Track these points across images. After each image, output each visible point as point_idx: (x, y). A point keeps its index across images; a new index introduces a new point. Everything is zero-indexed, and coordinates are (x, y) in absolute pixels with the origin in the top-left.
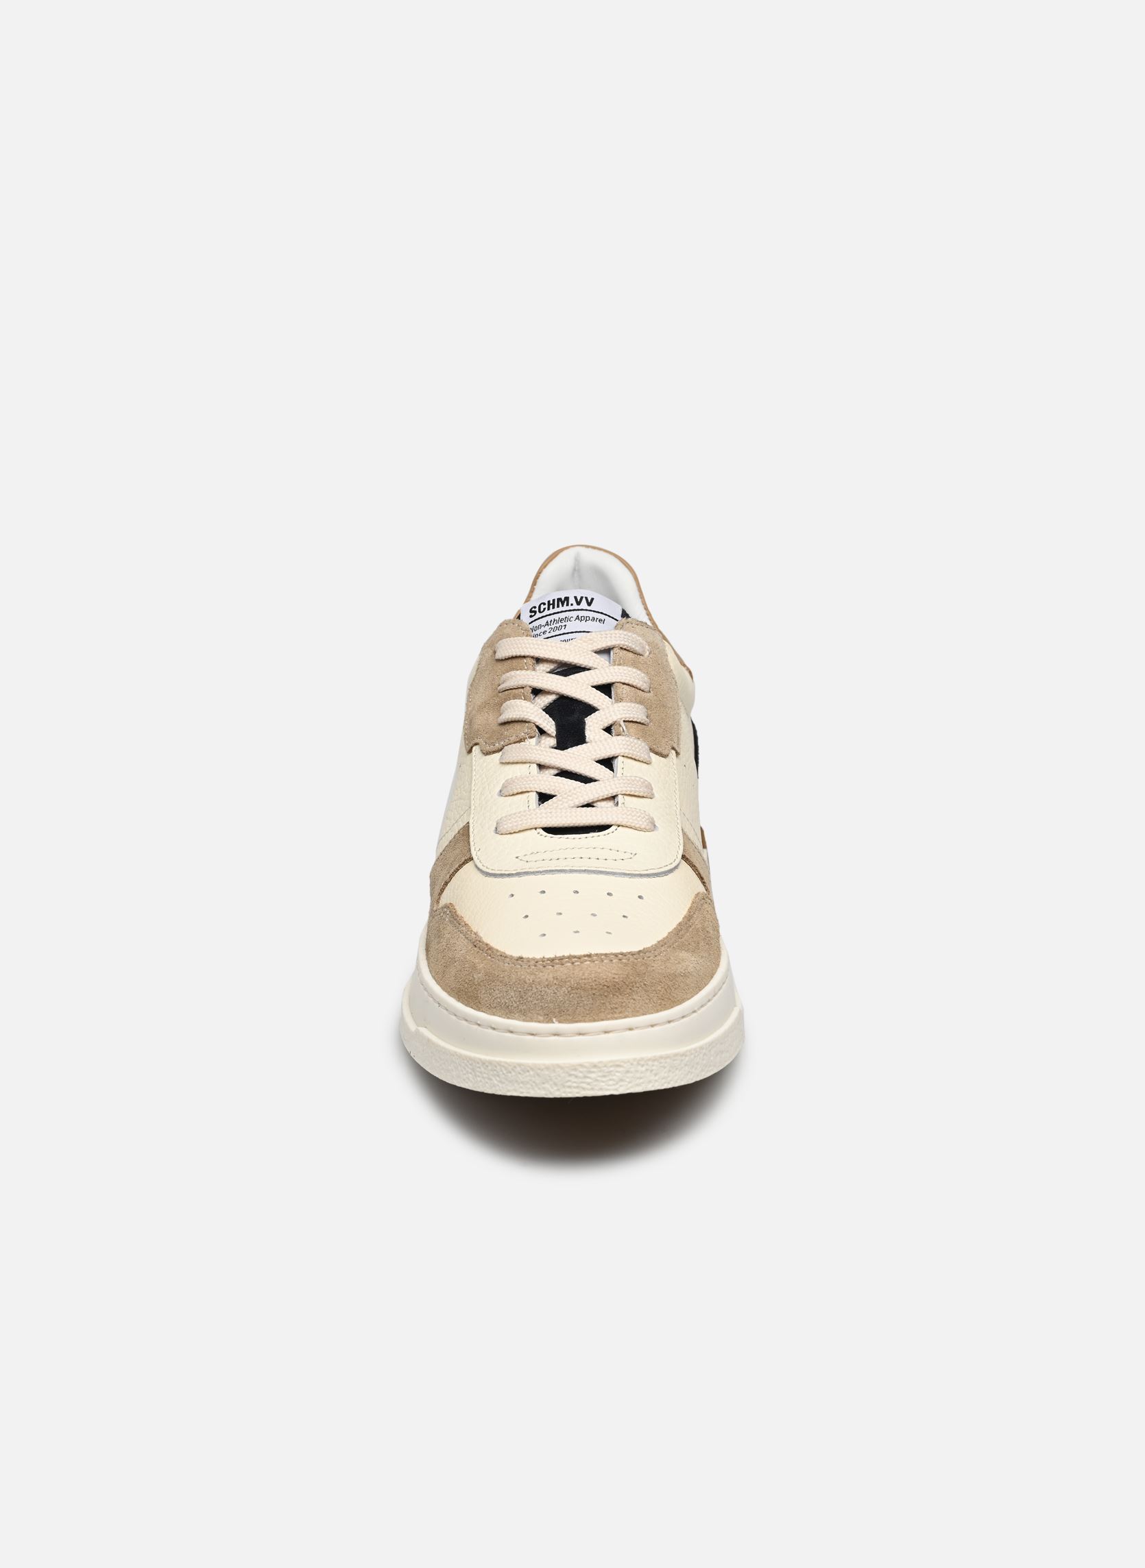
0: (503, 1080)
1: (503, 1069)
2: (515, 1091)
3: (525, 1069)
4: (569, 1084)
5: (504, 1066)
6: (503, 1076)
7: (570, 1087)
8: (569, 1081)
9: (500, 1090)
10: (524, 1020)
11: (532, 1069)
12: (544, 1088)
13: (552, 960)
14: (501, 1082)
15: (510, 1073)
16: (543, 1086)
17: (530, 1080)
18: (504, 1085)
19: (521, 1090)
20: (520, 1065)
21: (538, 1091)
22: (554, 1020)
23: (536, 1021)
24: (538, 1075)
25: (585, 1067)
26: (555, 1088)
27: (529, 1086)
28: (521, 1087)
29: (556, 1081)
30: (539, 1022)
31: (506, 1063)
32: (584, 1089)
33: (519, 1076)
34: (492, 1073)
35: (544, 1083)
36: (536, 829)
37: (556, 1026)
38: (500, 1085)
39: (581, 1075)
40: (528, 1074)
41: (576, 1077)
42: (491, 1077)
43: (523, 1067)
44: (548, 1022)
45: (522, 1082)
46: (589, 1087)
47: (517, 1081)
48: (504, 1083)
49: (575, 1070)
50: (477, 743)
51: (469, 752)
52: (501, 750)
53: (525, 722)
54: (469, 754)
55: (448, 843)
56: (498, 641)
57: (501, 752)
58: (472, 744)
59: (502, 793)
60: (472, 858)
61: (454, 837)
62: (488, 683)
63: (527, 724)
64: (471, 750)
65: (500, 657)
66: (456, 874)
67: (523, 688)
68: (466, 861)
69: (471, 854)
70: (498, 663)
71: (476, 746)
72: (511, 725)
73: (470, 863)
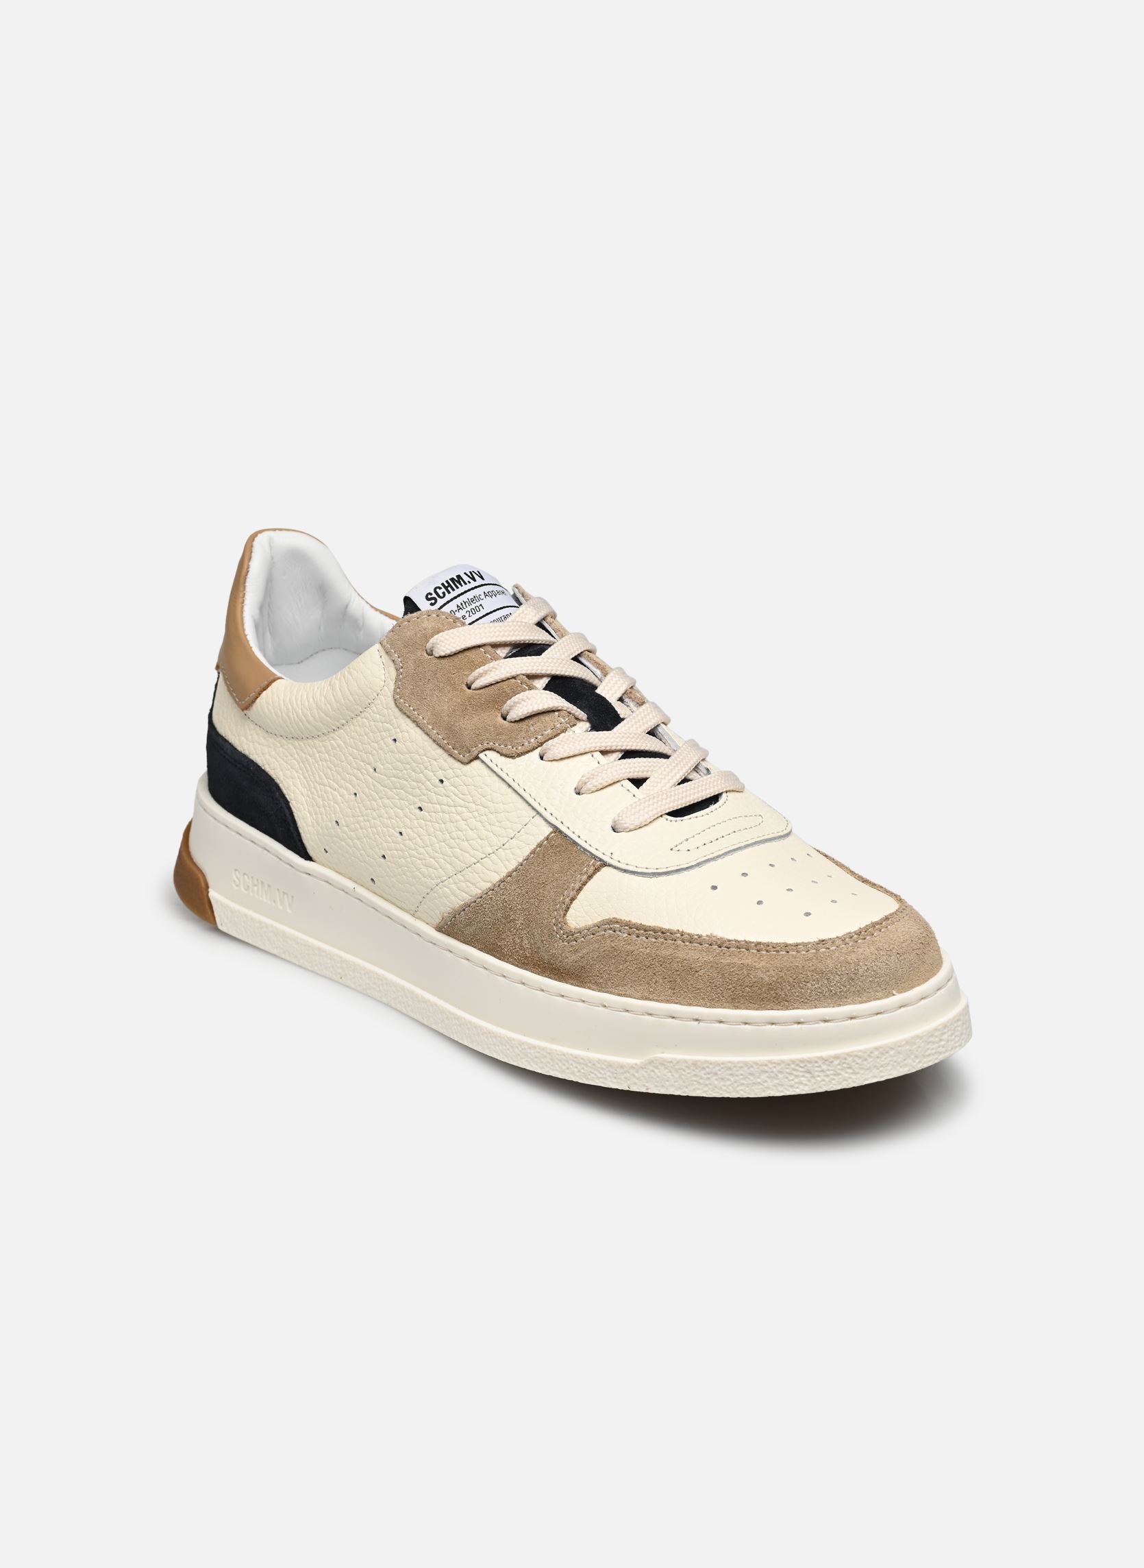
0: (857, 1071)
1: (856, 1059)
2: (875, 1077)
3: (884, 1051)
4: (929, 1052)
5: (856, 1056)
6: (857, 1066)
7: (929, 1055)
8: (928, 1049)
9: (854, 1082)
10: (861, 1002)
11: (892, 1049)
12: (906, 1065)
13: (859, 933)
14: (854, 1073)
15: (866, 1060)
16: (906, 1062)
17: (891, 1061)
18: (858, 1076)
19: (882, 1074)
20: (877, 1049)
21: (901, 1070)
22: (894, 992)
23: (874, 1000)
24: (899, 1053)
25: (939, 1030)
26: (917, 1061)
27: (889, 1067)
28: (881, 1072)
29: (917, 1053)
30: (879, 999)
31: (860, 1051)
32: (940, 1053)
33: (878, 1060)
34: (839, 1067)
35: (905, 1060)
36: (661, 816)
37: (898, 998)
38: (853, 1077)
39: (937, 1039)
40: (887, 1055)
41: (933, 1043)
42: (839, 1072)
43: (881, 1050)
44: (887, 997)
45: (882, 1066)
46: (944, 1049)
47: (875, 1066)
48: (858, 1073)
49: (932, 1036)
50: (487, 749)
51: (471, 761)
52: (539, 746)
53: (554, 711)
54: (472, 763)
55: (521, 860)
56: (427, 638)
57: (539, 749)
58: (476, 752)
59: (582, 791)
60: (605, 864)
61: (533, 852)
62: (441, 685)
63: (557, 713)
64: (477, 758)
65: (443, 654)
66: (585, 888)
67: (514, 678)
68: (597, 870)
69: (601, 860)
70: (442, 661)
71: (487, 752)
72: (535, 719)
73: (605, 869)
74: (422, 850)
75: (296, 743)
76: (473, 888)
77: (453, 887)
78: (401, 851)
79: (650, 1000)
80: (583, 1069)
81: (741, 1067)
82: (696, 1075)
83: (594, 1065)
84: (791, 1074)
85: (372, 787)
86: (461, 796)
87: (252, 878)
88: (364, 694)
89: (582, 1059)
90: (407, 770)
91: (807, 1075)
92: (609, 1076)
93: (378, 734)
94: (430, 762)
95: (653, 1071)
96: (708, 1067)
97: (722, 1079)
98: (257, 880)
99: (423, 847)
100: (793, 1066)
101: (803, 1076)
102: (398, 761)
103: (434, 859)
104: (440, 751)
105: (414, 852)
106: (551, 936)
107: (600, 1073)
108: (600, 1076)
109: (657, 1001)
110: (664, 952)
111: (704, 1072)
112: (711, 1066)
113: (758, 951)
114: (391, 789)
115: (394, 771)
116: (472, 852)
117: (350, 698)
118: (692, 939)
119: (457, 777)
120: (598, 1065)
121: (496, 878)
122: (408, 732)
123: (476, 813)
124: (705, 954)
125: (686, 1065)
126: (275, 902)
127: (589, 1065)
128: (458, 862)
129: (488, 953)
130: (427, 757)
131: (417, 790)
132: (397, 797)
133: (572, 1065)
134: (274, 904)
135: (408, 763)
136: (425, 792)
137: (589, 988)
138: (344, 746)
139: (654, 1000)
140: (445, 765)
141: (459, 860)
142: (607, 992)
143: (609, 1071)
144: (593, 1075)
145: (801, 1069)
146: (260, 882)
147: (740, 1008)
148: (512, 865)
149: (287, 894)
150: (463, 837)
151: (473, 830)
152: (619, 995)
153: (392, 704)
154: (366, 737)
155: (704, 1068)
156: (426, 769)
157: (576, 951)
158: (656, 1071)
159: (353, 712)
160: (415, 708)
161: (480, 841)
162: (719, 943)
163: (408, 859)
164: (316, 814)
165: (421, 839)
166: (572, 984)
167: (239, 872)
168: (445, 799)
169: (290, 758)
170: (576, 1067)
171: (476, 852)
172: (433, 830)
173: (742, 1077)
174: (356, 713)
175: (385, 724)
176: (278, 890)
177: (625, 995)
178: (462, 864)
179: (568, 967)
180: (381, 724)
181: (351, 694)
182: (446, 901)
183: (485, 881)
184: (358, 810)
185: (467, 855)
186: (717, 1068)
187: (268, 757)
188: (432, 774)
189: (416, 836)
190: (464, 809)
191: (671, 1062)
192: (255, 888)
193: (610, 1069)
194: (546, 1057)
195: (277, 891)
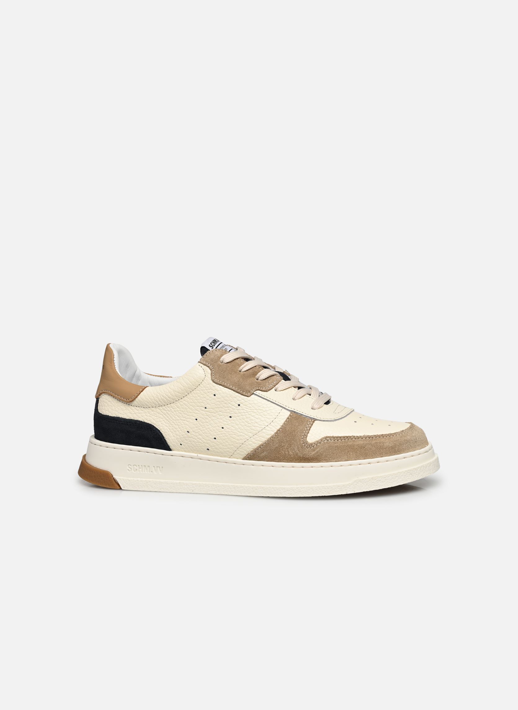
1: (424, 468)
6: (424, 470)
14: (424, 473)
15: (426, 468)
23: (418, 450)
30: (424, 448)
33: (429, 468)
34: (420, 471)
36: (324, 404)
40: (431, 466)
42: (420, 473)
47: (429, 470)
50: (257, 390)
51: (251, 395)
52: (274, 387)
53: (274, 375)
54: (251, 396)
55: (282, 425)
56: (220, 357)
57: (274, 388)
58: (253, 391)
59: (296, 398)
60: (315, 420)
61: (286, 421)
62: (230, 372)
63: (275, 376)
64: (253, 394)
65: (228, 361)
66: (311, 428)
67: (255, 366)
68: (314, 422)
69: (314, 418)
70: (228, 364)
71: (256, 391)
72: (269, 378)
73: (316, 422)
74: (235, 431)
75: (161, 408)
76: (263, 439)
77: (254, 440)
78: (224, 434)
79: (349, 461)
80: (327, 490)
81: (389, 476)
82: (373, 483)
83: (332, 488)
84: (405, 476)
85: (205, 414)
86: (249, 408)
87: (139, 466)
88: (197, 381)
89: (327, 487)
90: (222, 404)
91: (411, 475)
92: (338, 490)
93: (205, 394)
94: (233, 399)
95: (356, 484)
96: (377, 479)
97: (382, 482)
98: (142, 466)
99: (235, 430)
100: (406, 473)
101: (409, 476)
102: (218, 402)
103: (242, 433)
104: (237, 394)
105: (231, 433)
106: (302, 447)
107: (335, 490)
108: (335, 491)
109: (351, 460)
110: (350, 443)
111: (376, 481)
112: (378, 478)
113: (383, 437)
114: (215, 413)
115: (216, 406)
116: (260, 426)
117: (191, 384)
118: (358, 437)
119: (246, 402)
120: (334, 487)
121: (273, 433)
122: (221, 390)
123: (257, 413)
124: (365, 441)
125: (369, 479)
126: (152, 472)
127: (330, 488)
128: (254, 431)
129: (272, 461)
130: (232, 397)
131: (228, 410)
132: (218, 415)
133: (322, 490)
134: (151, 473)
135: (223, 402)
136: (232, 410)
137: (322, 462)
138: (187, 403)
139: (350, 460)
140: (240, 399)
141: (254, 430)
142: (331, 462)
143: (338, 488)
144: (331, 492)
145: (408, 474)
146: (143, 466)
147: (383, 457)
148: (279, 427)
149: (159, 467)
150: (254, 422)
151: (258, 419)
152: (336, 462)
153: (211, 382)
154: (199, 397)
155: (376, 479)
156: (231, 402)
157: (314, 450)
158: (357, 484)
159: (191, 389)
160: (222, 381)
161: (262, 422)
162: (369, 437)
163: (229, 436)
164: (175, 431)
165: (234, 427)
166: (314, 462)
167: (131, 465)
168: (242, 411)
169: (158, 414)
170: (324, 490)
171: (262, 426)
172: (239, 423)
173: (389, 480)
174: (193, 389)
175: (209, 390)
176: (154, 466)
177: (338, 461)
178: (256, 431)
179: (312, 457)
180: (206, 391)
181: (191, 382)
182: (250, 447)
183: (268, 435)
184: (198, 424)
185: (258, 428)
186: (381, 478)
187: (146, 417)
188: (234, 403)
189: (231, 427)
190: (251, 412)
191: (363, 480)
192: (141, 469)
193: (338, 487)
194: (310, 490)
195: (153, 468)
